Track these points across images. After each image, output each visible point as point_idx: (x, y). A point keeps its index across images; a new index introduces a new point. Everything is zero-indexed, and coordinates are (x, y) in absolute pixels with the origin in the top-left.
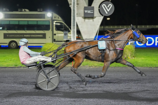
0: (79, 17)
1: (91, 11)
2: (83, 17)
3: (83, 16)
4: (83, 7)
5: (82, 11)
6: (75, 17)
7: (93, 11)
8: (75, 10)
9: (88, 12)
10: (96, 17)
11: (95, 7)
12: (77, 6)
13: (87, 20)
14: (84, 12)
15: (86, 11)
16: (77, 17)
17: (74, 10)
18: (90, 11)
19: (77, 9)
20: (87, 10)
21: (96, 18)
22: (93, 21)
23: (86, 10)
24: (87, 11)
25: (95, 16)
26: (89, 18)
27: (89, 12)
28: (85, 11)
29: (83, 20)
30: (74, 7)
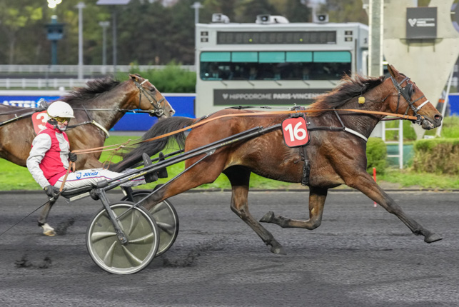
0: (391, 38)
1: (428, 22)
2: (404, 41)
3: (403, 35)
4: (405, 11)
5: (400, 21)
6: (379, 40)
7: (433, 19)
8: (379, 19)
9: (418, 25)
10: (442, 39)
11: (439, 10)
12: (385, 8)
13: (414, 48)
14: (408, 24)
15: (412, 22)
16: (385, 38)
17: (376, 19)
18: (424, 22)
19: (385, 14)
20: (417, 18)
21: (444, 41)
22: (434, 51)
23: (412, 19)
24: (415, 20)
25: (439, 35)
26: (421, 41)
27: (422, 23)
28: (410, 20)
29: (403, 47)
30: (376, 8)
